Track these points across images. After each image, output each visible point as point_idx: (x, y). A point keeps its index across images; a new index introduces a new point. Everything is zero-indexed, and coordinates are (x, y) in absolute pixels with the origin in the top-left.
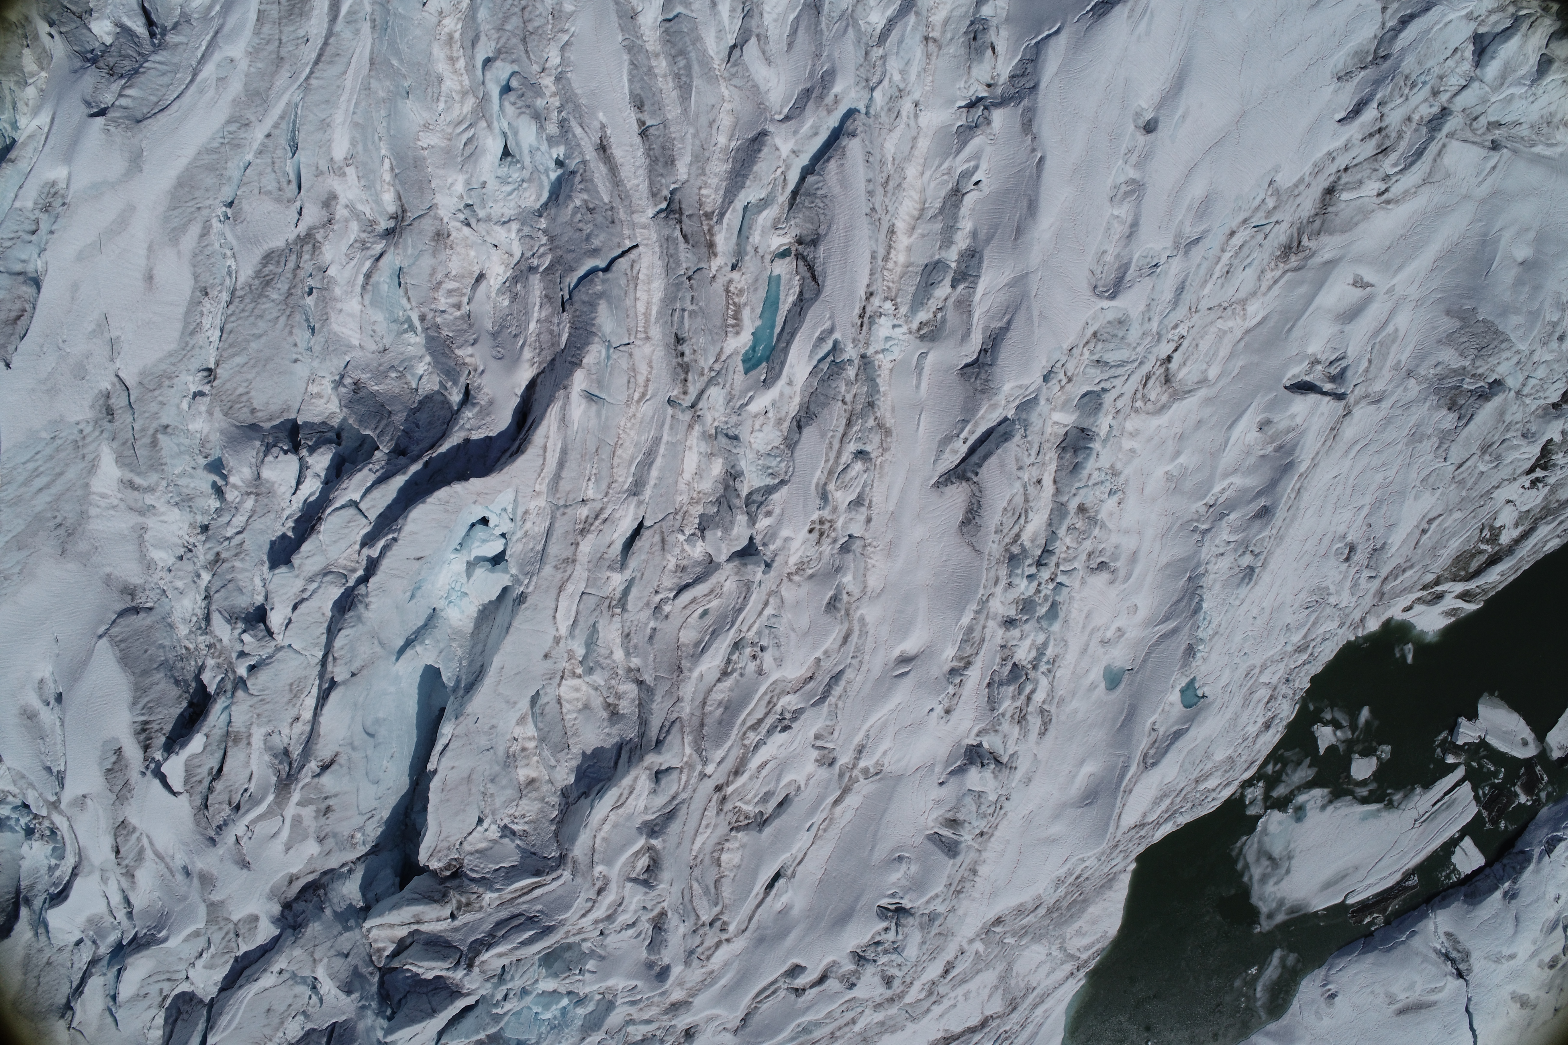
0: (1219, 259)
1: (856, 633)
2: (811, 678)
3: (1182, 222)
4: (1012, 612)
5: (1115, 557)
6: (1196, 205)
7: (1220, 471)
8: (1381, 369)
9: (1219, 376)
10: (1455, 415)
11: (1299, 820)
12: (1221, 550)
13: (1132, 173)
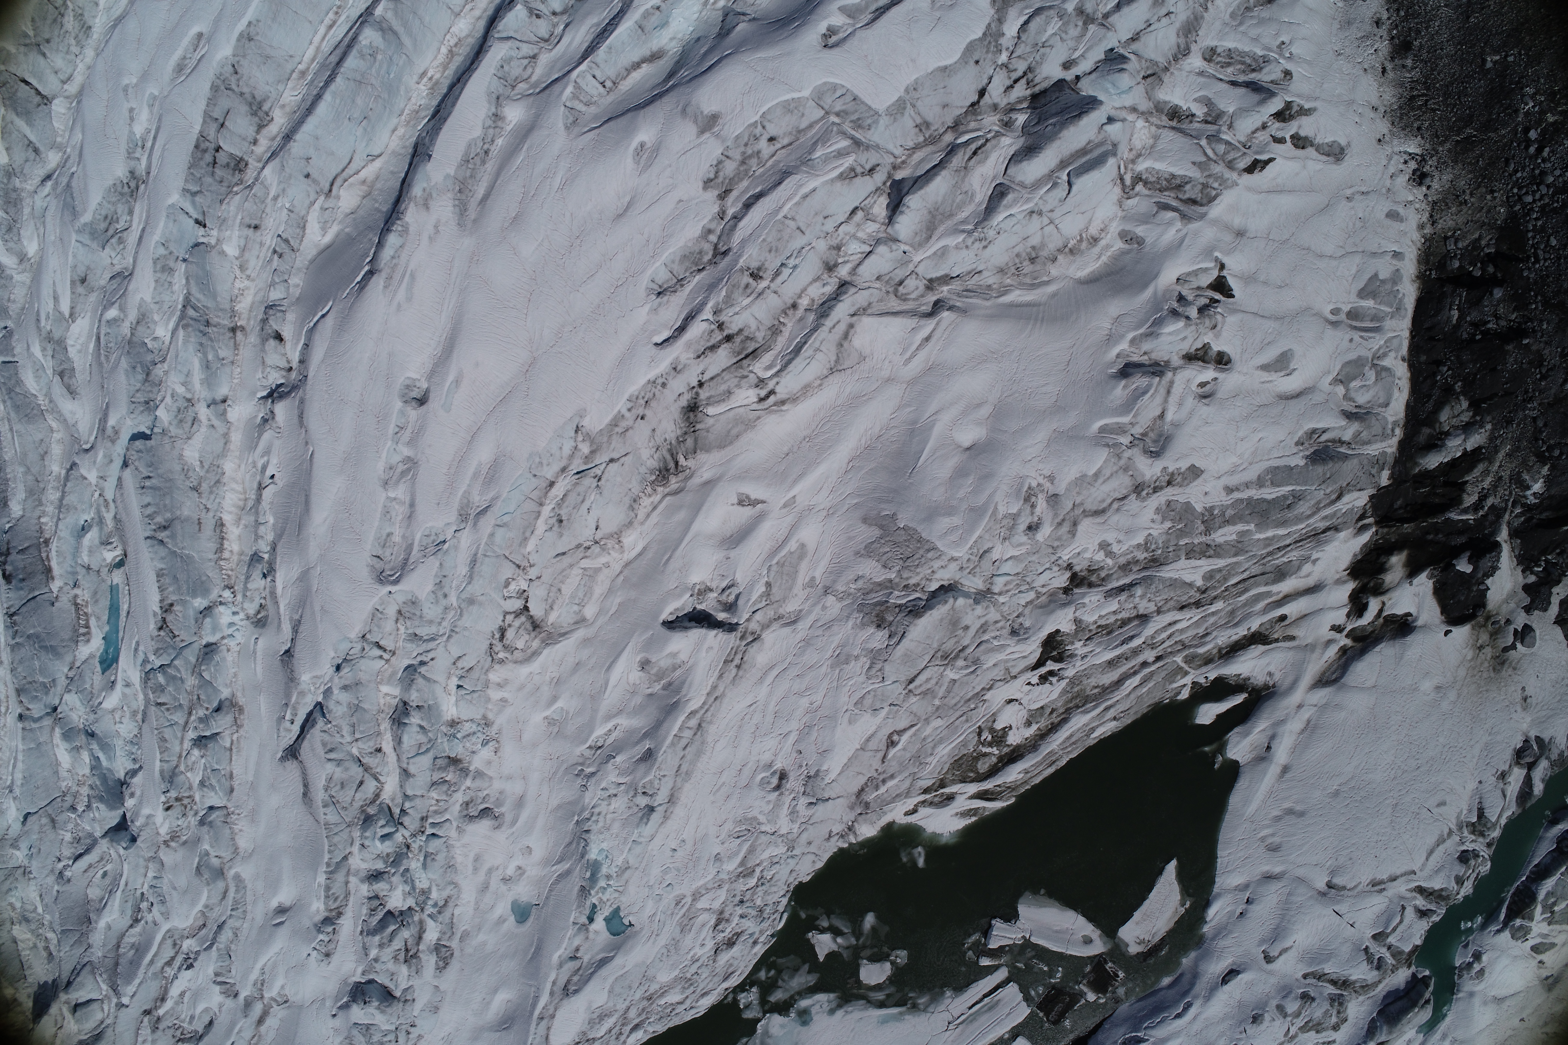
0: (539, 513)
1: (232, 889)
2: (204, 925)
3: (467, 494)
4: (380, 865)
5: (499, 803)
6: (484, 472)
7: (601, 713)
8: (791, 589)
9: (598, 615)
10: (886, 633)
11: (805, 1023)
12: (612, 791)
13: (406, 452)
